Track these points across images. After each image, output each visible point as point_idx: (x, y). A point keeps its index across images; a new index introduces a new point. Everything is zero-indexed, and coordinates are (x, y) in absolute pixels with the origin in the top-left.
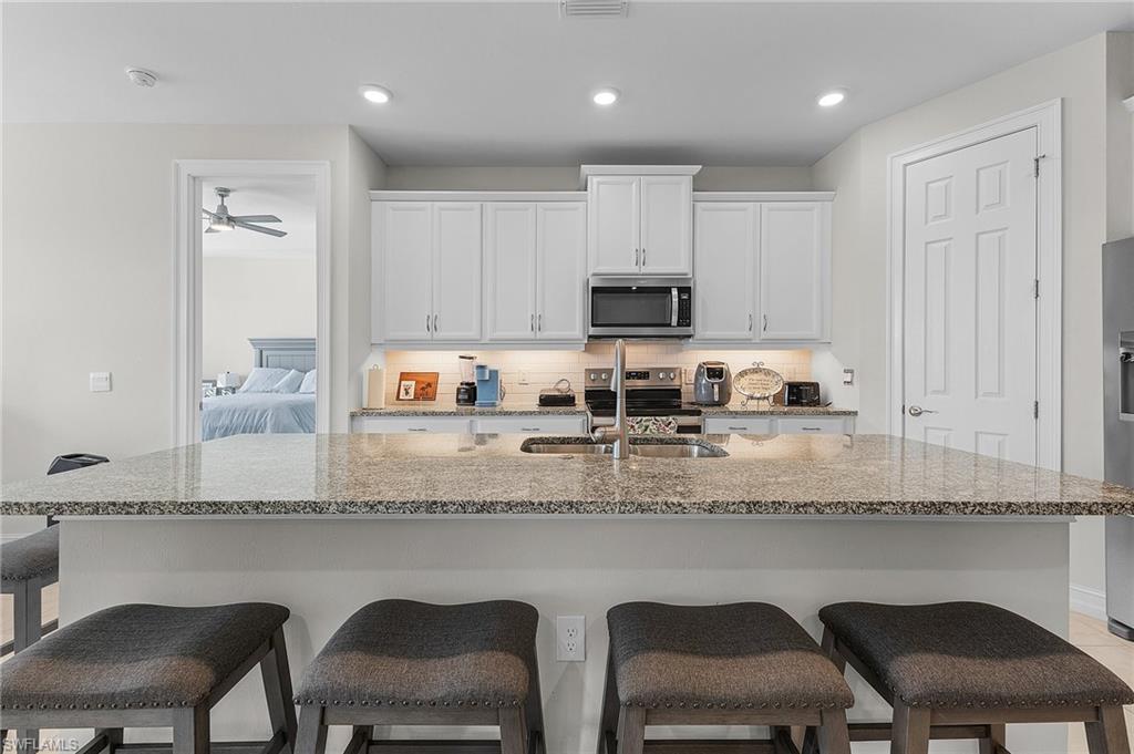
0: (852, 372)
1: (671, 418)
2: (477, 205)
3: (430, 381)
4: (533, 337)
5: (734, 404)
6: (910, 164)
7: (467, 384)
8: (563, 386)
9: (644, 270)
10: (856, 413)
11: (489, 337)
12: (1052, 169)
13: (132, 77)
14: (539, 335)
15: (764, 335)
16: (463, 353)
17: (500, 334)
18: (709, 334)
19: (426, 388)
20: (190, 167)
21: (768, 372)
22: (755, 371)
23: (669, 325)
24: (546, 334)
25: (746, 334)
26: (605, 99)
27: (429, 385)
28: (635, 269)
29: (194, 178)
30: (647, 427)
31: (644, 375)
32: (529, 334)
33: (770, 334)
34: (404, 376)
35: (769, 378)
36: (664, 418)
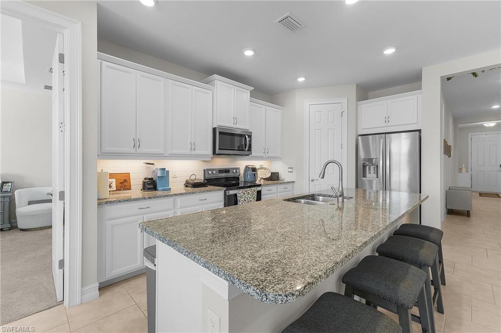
0: (292, 168)
3: (125, 178)
4: (190, 153)
7: (149, 179)
8: (193, 177)
9: (236, 126)
10: (294, 182)
11: (169, 153)
12: (345, 115)
14: (193, 153)
17: (175, 151)
18: (256, 154)
19: (124, 183)
21: (265, 169)
23: (244, 151)
24: (196, 152)
25: (262, 154)
27: (125, 181)
28: (233, 125)
31: (228, 171)
32: (188, 152)
33: (269, 155)
35: (266, 171)
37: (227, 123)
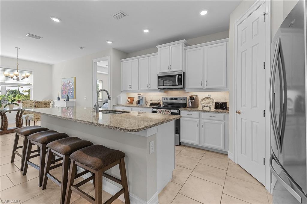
1: (169, 110)
2: (137, 59)
3: (132, 99)
5: (200, 108)
6: (239, 25)
7: (138, 100)
9: (171, 70)
13: (80, 48)
14: (149, 89)
15: (206, 87)
16: (138, 93)
17: (142, 89)
18: (190, 87)
20: (94, 61)
22: (207, 98)
23: (176, 85)
24: (151, 88)
25: (201, 87)
26: (146, 31)
28: (168, 71)
29: (95, 62)
30: (163, 112)
31: (176, 99)
32: (147, 88)
33: (208, 87)
34: (129, 98)
35: (211, 100)
36: (167, 110)
37: (165, 70)
